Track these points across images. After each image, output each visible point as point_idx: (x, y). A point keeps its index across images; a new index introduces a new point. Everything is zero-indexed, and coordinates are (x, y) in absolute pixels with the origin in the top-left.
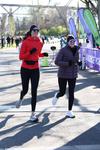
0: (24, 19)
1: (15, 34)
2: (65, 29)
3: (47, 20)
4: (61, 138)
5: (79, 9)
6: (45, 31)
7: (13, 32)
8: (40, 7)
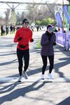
0: (23, 13)
1: (17, 24)
2: (53, 21)
3: (40, 14)
4: (51, 101)
5: (64, 6)
6: (39, 22)
7: (15, 23)
8: (34, 4)
